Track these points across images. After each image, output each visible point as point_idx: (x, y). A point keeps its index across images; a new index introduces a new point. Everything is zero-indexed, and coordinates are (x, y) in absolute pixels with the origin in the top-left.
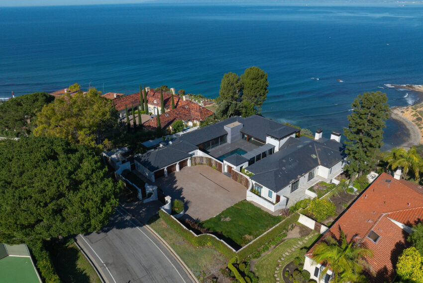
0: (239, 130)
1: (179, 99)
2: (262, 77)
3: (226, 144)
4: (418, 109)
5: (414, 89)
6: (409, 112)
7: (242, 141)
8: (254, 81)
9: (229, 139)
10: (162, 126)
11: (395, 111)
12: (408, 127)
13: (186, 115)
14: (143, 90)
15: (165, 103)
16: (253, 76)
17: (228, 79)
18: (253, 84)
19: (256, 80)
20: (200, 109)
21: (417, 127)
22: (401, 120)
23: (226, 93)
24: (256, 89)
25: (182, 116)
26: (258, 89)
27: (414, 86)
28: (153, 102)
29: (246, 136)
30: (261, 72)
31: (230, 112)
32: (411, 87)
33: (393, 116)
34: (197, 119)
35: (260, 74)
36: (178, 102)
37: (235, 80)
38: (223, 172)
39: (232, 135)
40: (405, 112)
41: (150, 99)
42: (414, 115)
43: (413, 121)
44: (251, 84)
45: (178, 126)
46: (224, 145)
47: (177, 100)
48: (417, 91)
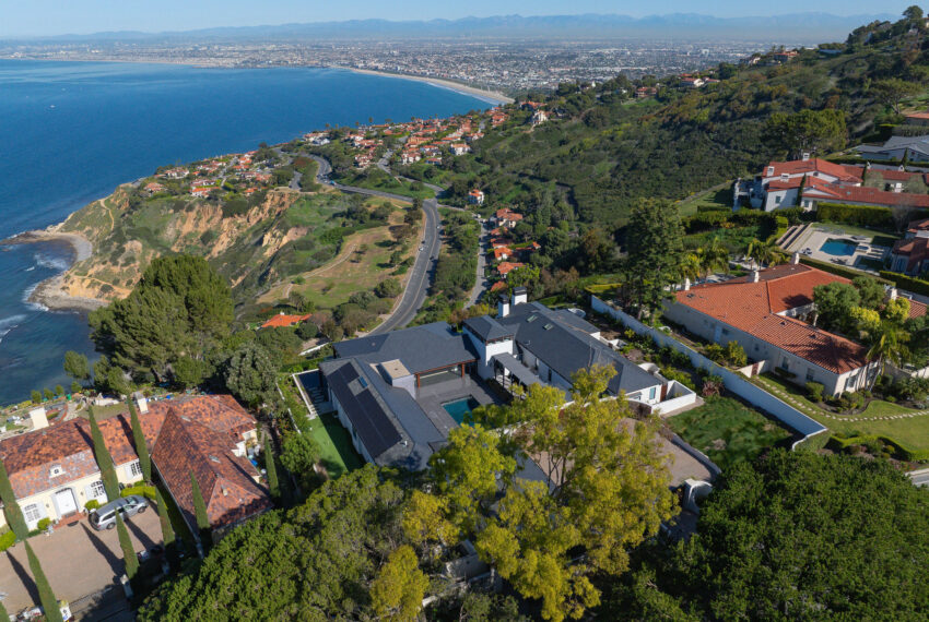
4: (91, 272)
5: (39, 239)
6: (75, 284)
11: (48, 293)
22: (75, 304)
32: (27, 236)
33: (56, 304)
40: (70, 286)
42: (92, 285)
43: (97, 297)
48: (47, 239)
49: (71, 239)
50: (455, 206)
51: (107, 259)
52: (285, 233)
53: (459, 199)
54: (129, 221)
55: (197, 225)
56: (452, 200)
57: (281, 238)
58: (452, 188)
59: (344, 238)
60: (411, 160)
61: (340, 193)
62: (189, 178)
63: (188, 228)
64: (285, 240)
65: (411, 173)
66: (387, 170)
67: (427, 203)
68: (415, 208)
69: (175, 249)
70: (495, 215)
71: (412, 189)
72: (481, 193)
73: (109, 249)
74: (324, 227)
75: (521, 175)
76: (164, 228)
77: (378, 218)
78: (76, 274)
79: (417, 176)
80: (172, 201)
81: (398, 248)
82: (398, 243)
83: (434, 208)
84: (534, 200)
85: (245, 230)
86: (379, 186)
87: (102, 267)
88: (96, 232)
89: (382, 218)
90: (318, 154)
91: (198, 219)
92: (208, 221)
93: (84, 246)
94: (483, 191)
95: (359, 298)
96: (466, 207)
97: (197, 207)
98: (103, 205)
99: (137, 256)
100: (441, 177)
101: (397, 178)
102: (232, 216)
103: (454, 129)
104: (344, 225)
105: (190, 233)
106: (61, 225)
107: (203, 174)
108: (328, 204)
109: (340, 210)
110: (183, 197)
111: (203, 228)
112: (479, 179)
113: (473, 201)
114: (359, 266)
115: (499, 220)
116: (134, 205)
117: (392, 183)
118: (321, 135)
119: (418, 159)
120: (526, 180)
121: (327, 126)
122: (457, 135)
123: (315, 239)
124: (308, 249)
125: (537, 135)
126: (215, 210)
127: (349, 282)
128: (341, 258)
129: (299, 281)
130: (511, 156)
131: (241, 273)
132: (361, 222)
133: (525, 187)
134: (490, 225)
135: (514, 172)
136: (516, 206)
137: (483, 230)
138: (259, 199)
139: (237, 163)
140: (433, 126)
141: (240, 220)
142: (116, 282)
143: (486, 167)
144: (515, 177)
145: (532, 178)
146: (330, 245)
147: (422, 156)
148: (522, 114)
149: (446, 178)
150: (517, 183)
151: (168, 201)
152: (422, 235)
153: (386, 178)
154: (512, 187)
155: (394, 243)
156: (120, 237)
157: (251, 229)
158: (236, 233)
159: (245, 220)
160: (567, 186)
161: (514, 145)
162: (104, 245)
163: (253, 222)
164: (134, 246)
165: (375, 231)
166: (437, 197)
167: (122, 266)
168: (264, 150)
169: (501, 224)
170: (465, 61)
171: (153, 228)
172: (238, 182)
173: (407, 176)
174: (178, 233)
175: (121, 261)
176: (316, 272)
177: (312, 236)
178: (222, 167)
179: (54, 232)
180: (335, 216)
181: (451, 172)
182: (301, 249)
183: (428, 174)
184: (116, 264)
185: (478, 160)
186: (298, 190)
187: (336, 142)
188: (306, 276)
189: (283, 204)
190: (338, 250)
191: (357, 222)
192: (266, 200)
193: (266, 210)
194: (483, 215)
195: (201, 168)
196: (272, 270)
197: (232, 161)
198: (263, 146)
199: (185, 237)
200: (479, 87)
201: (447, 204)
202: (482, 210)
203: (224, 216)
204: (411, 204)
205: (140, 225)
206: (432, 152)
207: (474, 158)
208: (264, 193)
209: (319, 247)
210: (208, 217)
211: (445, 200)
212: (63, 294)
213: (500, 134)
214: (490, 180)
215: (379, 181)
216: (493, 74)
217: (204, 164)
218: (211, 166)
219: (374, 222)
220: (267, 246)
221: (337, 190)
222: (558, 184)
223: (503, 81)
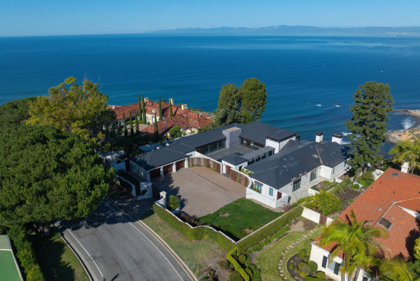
0: (238, 135)
1: (177, 109)
2: (261, 87)
3: (224, 149)
4: (416, 133)
5: (409, 113)
6: (406, 135)
7: (241, 146)
8: (253, 92)
9: (227, 143)
10: (160, 132)
11: (393, 135)
13: (184, 123)
14: (141, 101)
15: (163, 112)
16: (252, 87)
17: (227, 90)
18: (251, 94)
19: (254, 91)
20: (198, 117)
23: (224, 104)
24: (255, 99)
25: (180, 124)
26: (256, 100)
27: (409, 111)
28: (151, 111)
29: (245, 142)
30: (260, 83)
31: (229, 120)
33: (391, 140)
34: (195, 127)
35: (259, 85)
36: (176, 111)
37: (234, 91)
38: (221, 172)
39: (230, 140)
40: (403, 135)
41: (148, 108)
42: (411, 138)
44: (249, 95)
45: (176, 132)
46: (222, 149)
47: (176, 110)
48: (413, 115)
78: (409, 132)
212: (398, 137)
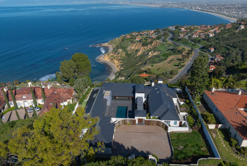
4: (110, 55)
6: (106, 57)
11: (101, 58)
12: (109, 64)
21: (113, 64)
22: (105, 62)
32: (101, 45)
33: (101, 61)
42: (109, 58)
43: (110, 61)
48: (104, 45)
49: (109, 47)
50: (204, 51)
51: (114, 52)
52: (155, 53)
53: (206, 50)
54: (120, 44)
55: (135, 47)
56: (204, 50)
57: (153, 53)
58: (205, 46)
59: (169, 56)
60: (195, 36)
61: (172, 44)
62: (137, 35)
63: (133, 48)
64: (154, 54)
65: (194, 41)
66: (187, 39)
67: (196, 50)
68: (191, 51)
69: (129, 53)
70: (215, 56)
71: (193, 45)
72: (213, 49)
73: (114, 50)
74: (164, 52)
75: (228, 45)
76: (128, 47)
77: (180, 52)
78: (107, 55)
79: (196, 41)
80: (131, 41)
81: (182, 61)
82: (183, 60)
83: (197, 51)
84: (229, 54)
85: (146, 50)
86: (183, 43)
87: (112, 54)
88: (114, 46)
89: (181, 52)
90: (171, 32)
91: (136, 46)
92: (138, 47)
93: (111, 49)
94: (214, 48)
95: (165, 73)
96: (207, 52)
97: (136, 43)
98: (117, 39)
99: (120, 53)
100: (203, 42)
101: (189, 41)
102: (144, 46)
103: (212, 29)
104: (170, 53)
105: (133, 49)
106: (108, 43)
107: (141, 35)
108: (168, 46)
109: (171, 48)
110: (134, 40)
111: (136, 48)
112: (214, 45)
113: (210, 51)
114: (169, 64)
115: (215, 58)
116: (123, 40)
117: (188, 43)
118: (173, 27)
119: (197, 36)
120: (229, 47)
121: (176, 25)
122: (212, 31)
123: (161, 55)
124: (158, 58)
125: (239, 33)
126: (140, 44)
127: (165, 68)
128: (166, 61)
129: (152, 66)
130: (227, 39)
131: (142, 61)
132: (175, 52)
133: (228, 49)
134: (212, 59)
135: (226, 44)
136: (222, 55)
137: (210, 60)
138: (151, 43)
139: (150, 33)
140: (207, 27)
141: (145, 48)
142: (114, 58)
143: (218, 41)
144: (226, 46)
145: (231, 46)
146: (164, 58)
147: (199, 36)
148: (237, 26)
149: (204, 43)
150: (226, 47)
151: (130, 40)
152: (190, 59)
153: (186, 41)
154: (224, 48)
155: (182, 60)
156: (117, 48)
157: (147, 50)
158: (144, 51)
159: (147, 48)
160: (243, 50)
161: (230, 35)
162: (114, 49)
163: (148, 48)
164: (120, 50)
165: (178, 55)
166: (200, 48)
167: (117, 55)
168: (157, 30)
169: (216, 59)
170: (227, 8)
171: (125, 47)
172: (148, 38)
173: (193, 41)
174: (131, 48)
175: (116, 53)
176: (158, 64)
177: (161, 54)
178: (145, 33)
179: (106, 44)
180: (169, 50)
181: (207, 42)
182: (156, 57)
183: (199, 41)
184: (115, 54)
185: (216, 39)
186: (161, 42)
187: (177, 29)
188: (155, 65)
189: (157, 44)
190: (166, 59)
191: (174, 52)
192: (153, 43)
193: (152, 46)
194: (211, 56)
195: (141, 33)
196: (148, 62)
197: (149, 32)
198: (158, 29)
199: (132, 50)
200: (229, 17)
201: (202, 51)
202: (211, 54)
203: (142, 46)
204: (190, 49)
205: (123, 45)
206: (202, 35)
207: (215, 38)
208: (153, 41)
209: (161, 57)
210: (138, 46)
211: (202, 50)
212: (103, 59)
213: (226, 32)
214: (217, 45)
215: (184, 42)
216: (236, 12)
217: (141, 32)
218: (143, 33)
219: (178, 53)
220: (149, 55)
221: (171, 43)
222: (239, 49)
223: (238, 15)
